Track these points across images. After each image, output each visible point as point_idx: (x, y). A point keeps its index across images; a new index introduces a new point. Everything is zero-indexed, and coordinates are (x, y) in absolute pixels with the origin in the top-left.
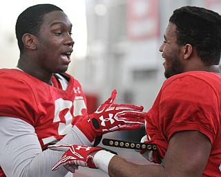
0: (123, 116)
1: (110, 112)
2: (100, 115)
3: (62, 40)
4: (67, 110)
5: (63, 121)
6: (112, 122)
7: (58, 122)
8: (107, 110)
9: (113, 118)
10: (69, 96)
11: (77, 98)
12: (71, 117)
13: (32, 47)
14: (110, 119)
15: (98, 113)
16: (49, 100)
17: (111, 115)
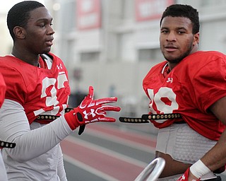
0: (102, 111)
1: (91, 107)
2: (83, 110)
3: (45, 30)
4: (52, 86)
5: (49, 95)
6: (94, 115)
7: (45, 97)
8: (89, 106)
9: (94, 112)
10: (53, 74)
11: (60, 73)
12: (56, 91)
13: (21, 36)
14: (92, 113)
15: (82, 108)
16: (37, 81)
17: (92, 110)
